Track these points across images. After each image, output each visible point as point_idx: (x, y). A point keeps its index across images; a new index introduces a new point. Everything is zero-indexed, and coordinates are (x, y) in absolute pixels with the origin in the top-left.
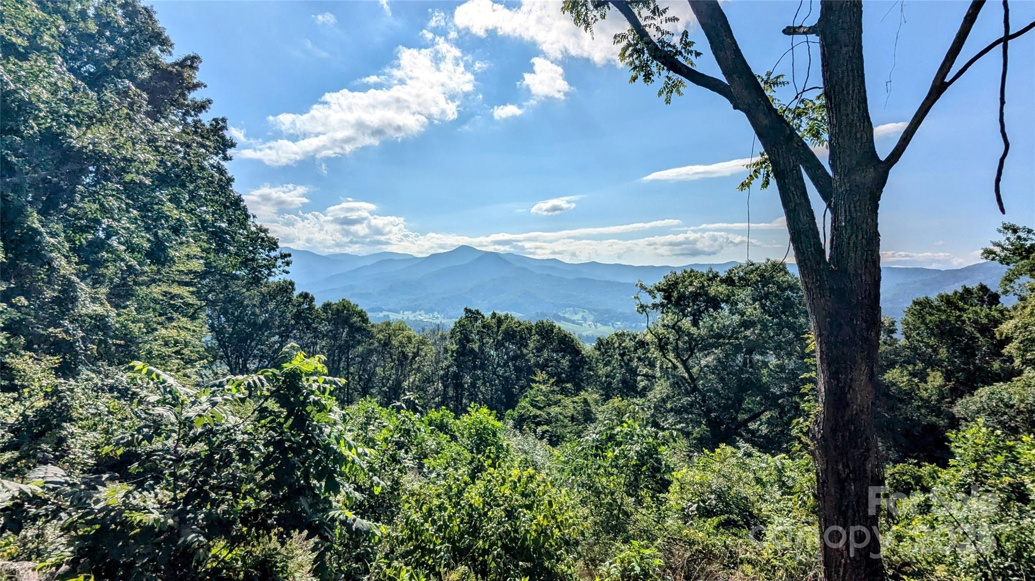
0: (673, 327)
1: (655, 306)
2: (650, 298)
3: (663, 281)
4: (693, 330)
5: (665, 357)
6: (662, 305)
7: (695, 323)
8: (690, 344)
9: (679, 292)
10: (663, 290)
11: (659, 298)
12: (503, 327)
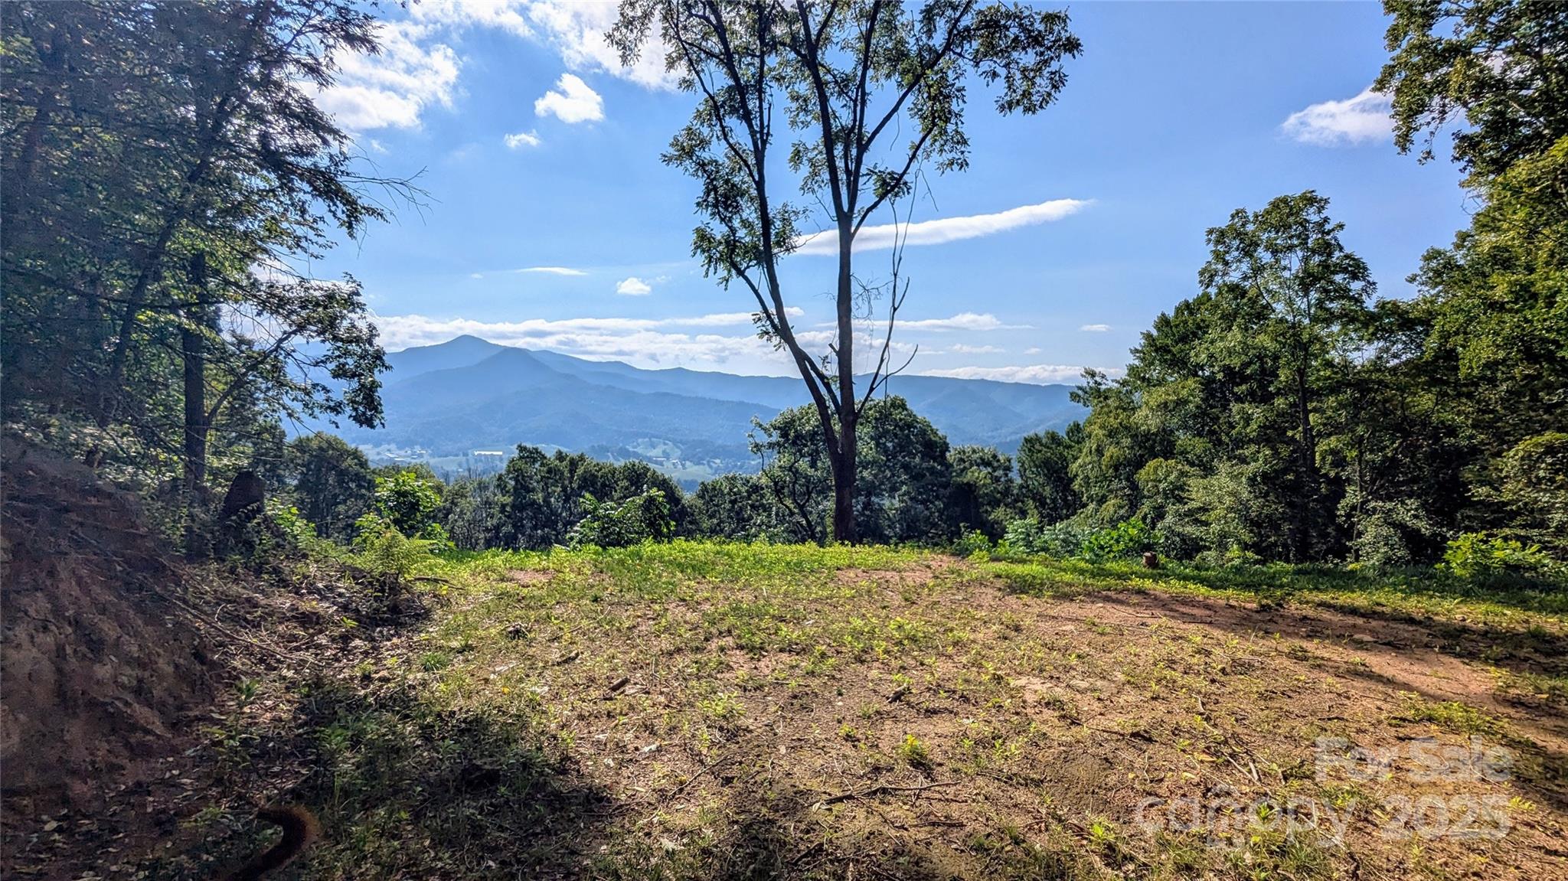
0: (790, 469)
1: (771, 445)
2: (766, 437)
3: (780, 419)
4: (811, 472)
5: (782, 503)
6: (778, 444)
7: (813, 465)
8: (808, 487)
9: (796, 431)
10: (779, 428)
11: (776, 437)
12: (580, 471)
